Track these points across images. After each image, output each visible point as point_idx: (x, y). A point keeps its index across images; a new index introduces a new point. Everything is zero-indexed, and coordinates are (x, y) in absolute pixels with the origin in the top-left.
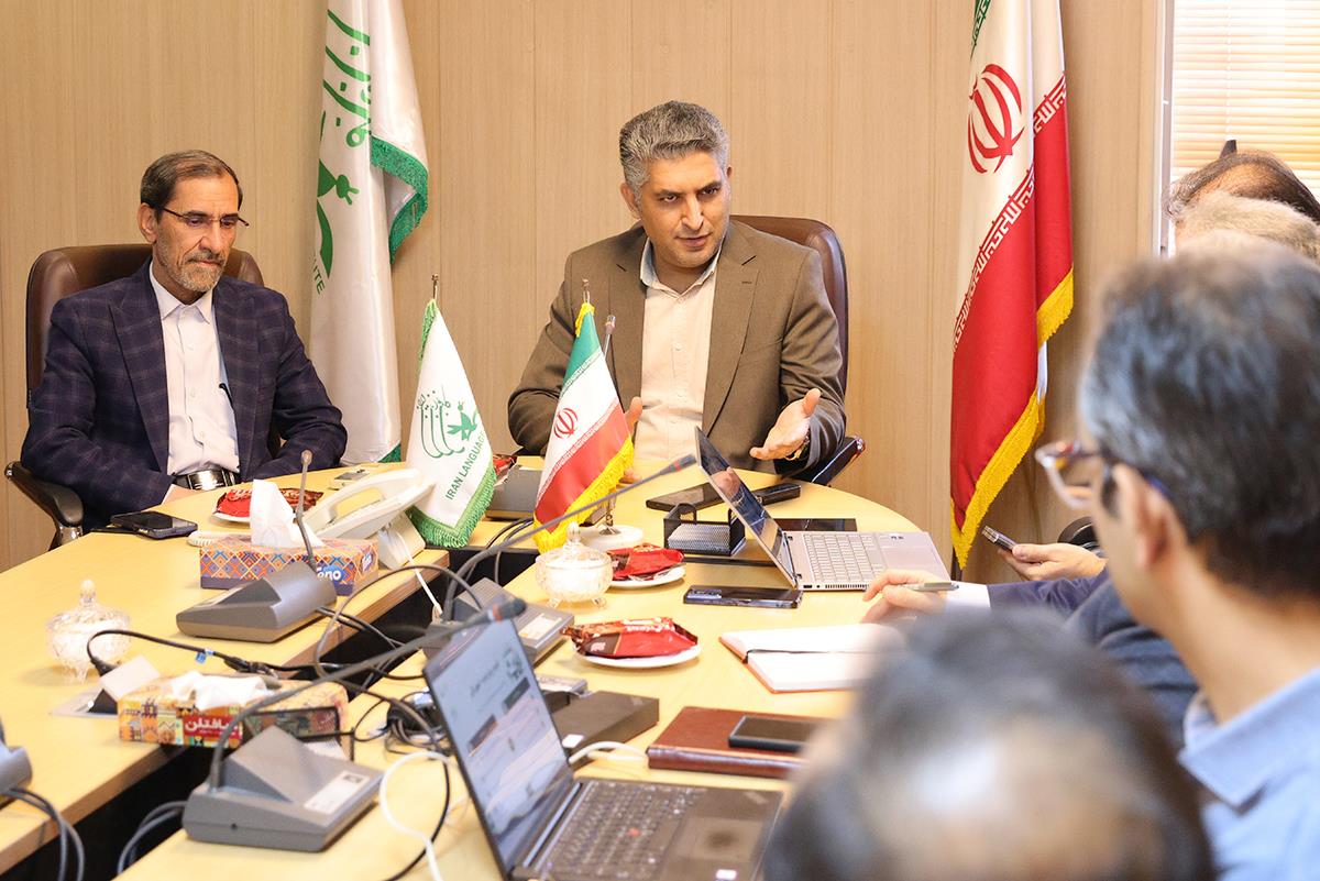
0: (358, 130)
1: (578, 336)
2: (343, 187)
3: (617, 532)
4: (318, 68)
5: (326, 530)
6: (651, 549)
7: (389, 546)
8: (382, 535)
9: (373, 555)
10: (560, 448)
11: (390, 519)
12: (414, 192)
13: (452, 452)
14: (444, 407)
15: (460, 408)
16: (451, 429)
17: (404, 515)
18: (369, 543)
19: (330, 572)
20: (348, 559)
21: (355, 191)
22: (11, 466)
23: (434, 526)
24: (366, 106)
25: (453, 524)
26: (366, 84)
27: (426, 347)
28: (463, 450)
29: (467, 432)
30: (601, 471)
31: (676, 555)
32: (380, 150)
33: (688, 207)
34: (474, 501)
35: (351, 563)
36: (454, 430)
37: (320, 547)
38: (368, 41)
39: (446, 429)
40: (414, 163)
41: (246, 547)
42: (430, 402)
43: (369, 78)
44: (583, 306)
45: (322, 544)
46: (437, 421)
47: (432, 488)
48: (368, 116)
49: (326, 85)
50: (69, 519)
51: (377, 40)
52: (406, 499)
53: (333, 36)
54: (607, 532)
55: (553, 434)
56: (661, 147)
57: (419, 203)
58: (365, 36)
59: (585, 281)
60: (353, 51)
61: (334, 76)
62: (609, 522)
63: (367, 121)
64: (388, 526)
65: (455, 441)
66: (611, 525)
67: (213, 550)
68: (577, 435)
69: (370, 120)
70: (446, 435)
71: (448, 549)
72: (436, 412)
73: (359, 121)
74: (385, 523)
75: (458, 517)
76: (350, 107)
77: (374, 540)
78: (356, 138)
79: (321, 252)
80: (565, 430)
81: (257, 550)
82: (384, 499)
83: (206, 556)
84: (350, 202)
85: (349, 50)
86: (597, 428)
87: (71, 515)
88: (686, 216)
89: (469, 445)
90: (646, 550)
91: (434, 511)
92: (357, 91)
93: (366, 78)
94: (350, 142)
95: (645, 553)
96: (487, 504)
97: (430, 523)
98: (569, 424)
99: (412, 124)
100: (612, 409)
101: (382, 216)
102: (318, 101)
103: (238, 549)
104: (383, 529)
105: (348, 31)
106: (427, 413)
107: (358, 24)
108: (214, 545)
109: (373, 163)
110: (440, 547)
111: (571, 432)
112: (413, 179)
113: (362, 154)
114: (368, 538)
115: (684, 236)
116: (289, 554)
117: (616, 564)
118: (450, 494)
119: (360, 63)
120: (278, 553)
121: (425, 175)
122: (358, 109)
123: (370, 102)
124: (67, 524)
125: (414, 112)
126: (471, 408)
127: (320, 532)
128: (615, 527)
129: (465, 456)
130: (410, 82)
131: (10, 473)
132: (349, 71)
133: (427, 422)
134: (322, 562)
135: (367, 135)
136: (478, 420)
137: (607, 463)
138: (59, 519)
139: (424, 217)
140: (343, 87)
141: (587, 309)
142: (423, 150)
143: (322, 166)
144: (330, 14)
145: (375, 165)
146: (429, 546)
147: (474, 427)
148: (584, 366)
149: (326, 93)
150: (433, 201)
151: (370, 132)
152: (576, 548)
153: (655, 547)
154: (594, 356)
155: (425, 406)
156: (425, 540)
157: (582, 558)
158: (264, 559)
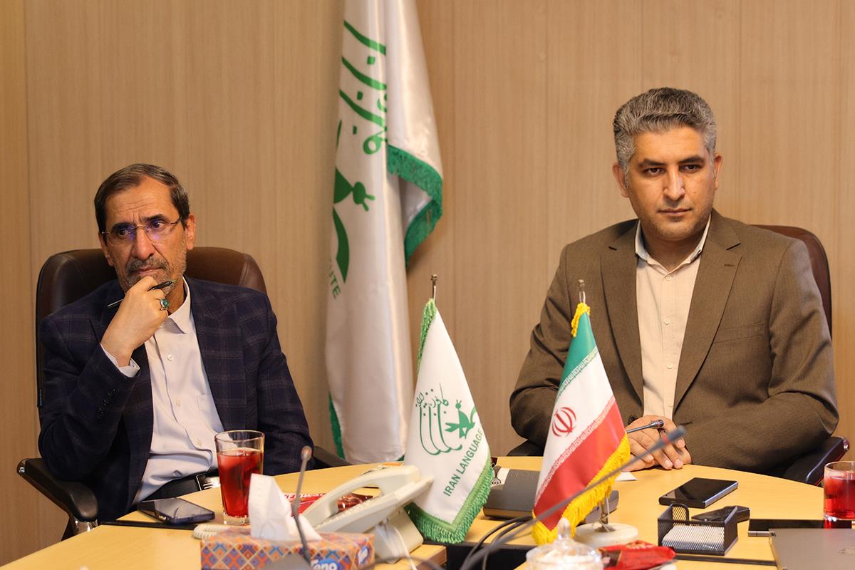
0: (374, 139)
1: (575, 335)
2: (360, 194)
3: (612, 530)
4: (335, 77)
5: (325, 524)
6: (643, 546)
7: (386, 540)
8: (380, 531)
9: (369, 550)
10: (559, 446)
11: (387, 513)
12: (430, 198)
13: (450, 449)
14: (442, 405)
15: (458, 406)
16: (449, 427)
17: (402, 511)
18: (366, 537)
19: (326, 565)
20: (344, 553)
21: (371, 198)
22: (24, 462)
23: (433, 522)
24: (382, 114)
25: (451, 520)
26: (381, 94)
27: (425, 345)
28: (460, 447)
29: (464, 429)
30: (600, 469)
31: (668, 552)
32: (397, 158)
33: (669, 178)
34: (471, 498)
35: (347, 557)
36: (452, 427)
37: (317, 541)
38: (384, 50)
39: (444, 427)
40: (429, 170)
41: (247, 540)
42: (428, 400)
43: (385, 87)
44: (579, 306)
45: (318, 537)
46: (435, 419)
47: (430, 486)
48: (384, 124)
49: (342, 95)
50: (85, 514)
51: (393, 50)
52: (403, 493)
53: (349, 45)
54: (602, 530)
55: (551, 432)
56: (647, 118)
57: (434, 210)
58: (381, 46)
59: (581, 281)
60: (370, 61)
61: (350, 85)
62: (604, 519)
63: (383, 129)
64: (385, 521)
65: (453, 438)
66: (606, 522)
67: (213, 542)
68: (576, 433)
69: (386, 129)
70: (443, 431)
71: (445, 544)
72: (434, 410)
73: (376, 129)
74: (383, 518)
75: (455, 514)
76: (367, 115)
77: (372, 535)
78: (372, 146)
79: (337, 259)
80: (563, 428)
81: (255, 543)
82: (383, 495)
83: (206, 548)
84: (366, 208)
85: (366, 60)
86: (596, 426)
87: (86, 511)
88: (667, 188)
89: (467, 443)
90: (637, 547)
91: (432, 507)
92: (374, 100)
93: (381, 87)
94: (367, 150)
95: (636, 550)
96: (484, 501)
97: (428, 519)
98: (568, 423)
99: (427, 131)
100: (609, 408)
101: (397, 221)
102: (334, 110)
103: (235, 542)
104: (381, 524)
105: (364, 40)
106: (426, 411)
107: (375, 35)
108: (214, 538)
109: (389, 170)
110: (436, 543)
111: (570, 430)
112: (429, 186)
113: (378, 161)
114: (367, 532)
115: (666, 207)
116: (287, 547)
117: (607, 560)
118: (448, 491)
119: (377, 72)
120: (276, 546)
121: (439, 181)
122: (374, 118)
123: (386, 110)
124: (82, 519)
125: (430, 120)
126: (469, 405)
127: (319, 526)
128: (610, 524)
129: (462, 453)
130: (425, 91)
131: (22, 470)
132: (366, 80)
133: (426, 420)
134: (319, 555)
135: (383, 144)
136: (476, 418)
137: (605, 461)
138: (74, 513)
139: (439, 223)
140: (360, 96)
141: (583, 310)
142: (438, 159)
143: (338, 174)
144: (347, 25)
145: (392, 173)
146: (427, 541)
147: (472, 425)
148: (581, 365)
149: (342, 103)
150: (447, 207)
151: (386, 141)
152: (567, 544)
153: (647, 544)
154: (591, 355)
155: (423, 404)
156: (422, 534)
157: (572, 553)
158: (262, 552)
